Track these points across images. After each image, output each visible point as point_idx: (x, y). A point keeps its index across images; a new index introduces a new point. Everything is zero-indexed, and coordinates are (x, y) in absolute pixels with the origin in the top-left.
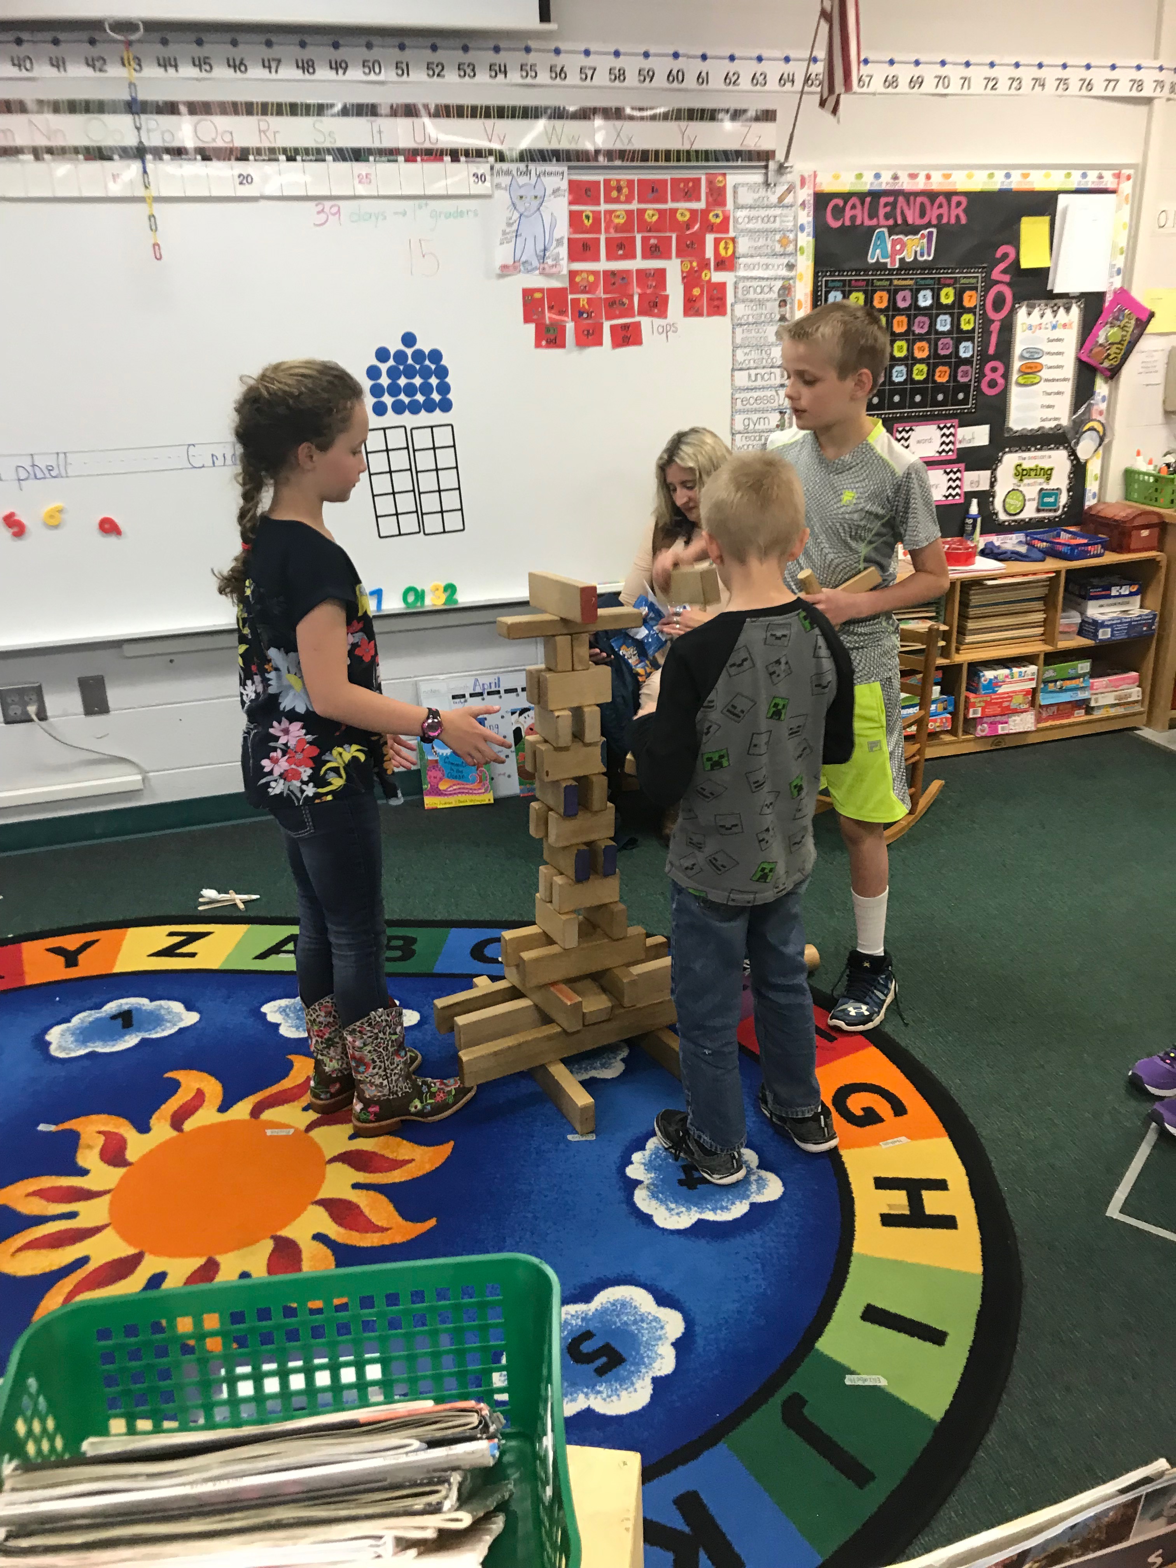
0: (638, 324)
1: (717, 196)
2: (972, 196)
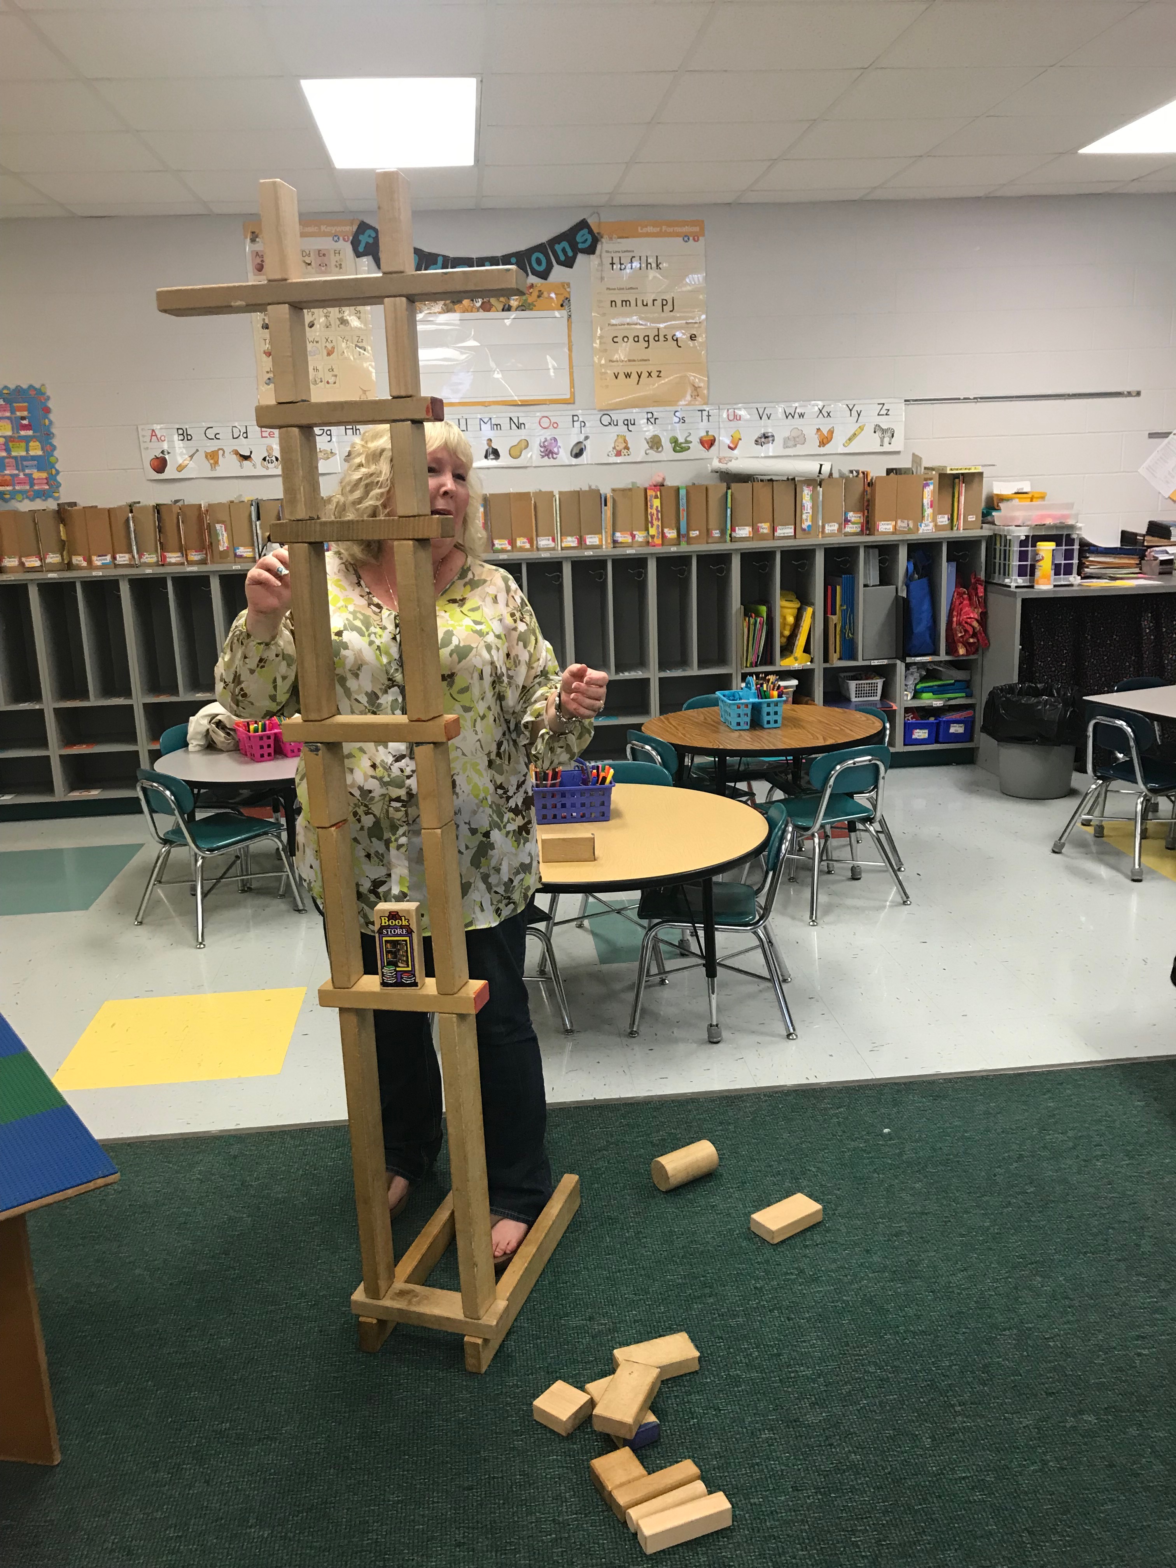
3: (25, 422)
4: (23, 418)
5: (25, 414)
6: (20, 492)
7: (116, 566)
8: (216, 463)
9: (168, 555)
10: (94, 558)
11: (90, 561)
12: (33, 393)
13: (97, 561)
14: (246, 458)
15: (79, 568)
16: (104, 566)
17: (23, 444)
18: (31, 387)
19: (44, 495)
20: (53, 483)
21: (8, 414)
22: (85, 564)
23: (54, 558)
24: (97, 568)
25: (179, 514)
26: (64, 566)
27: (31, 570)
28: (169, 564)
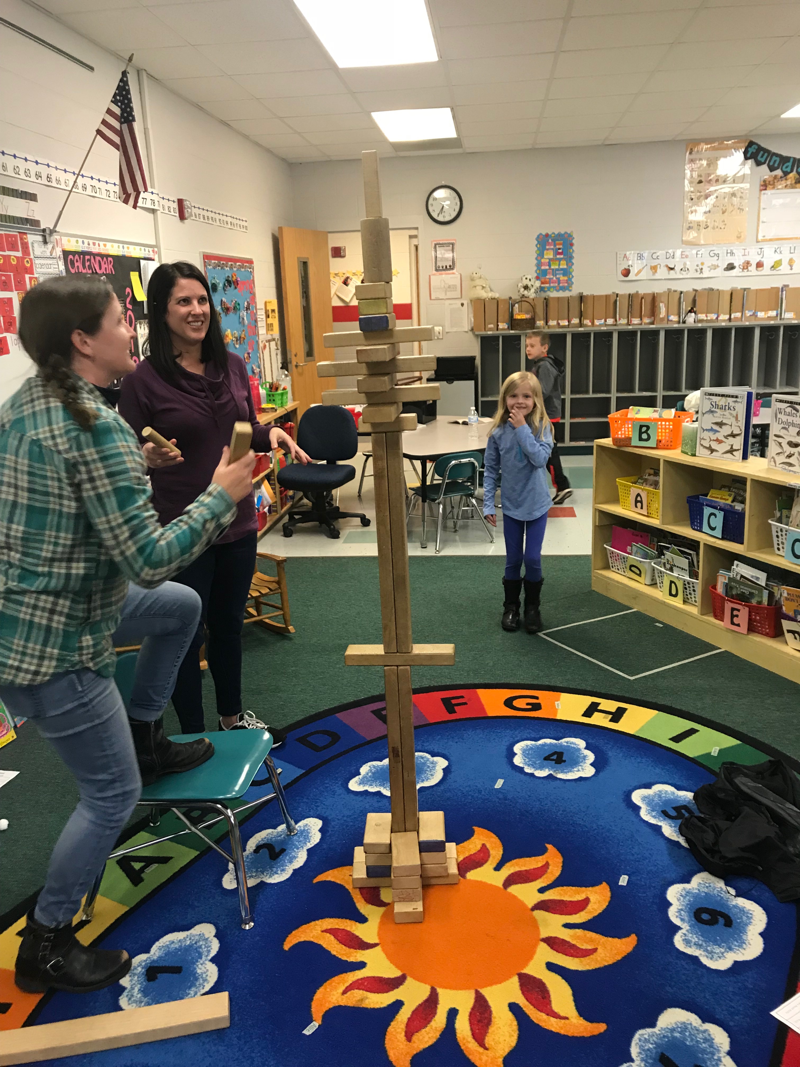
0: (5, 337)
1: (25, 247)
2: (115, 258)
3: (560, 251)
4: (559, 249)
5: (561, 247)
6: (553, 287)
7: (606, 325)
8: (656, 271)
9: (633, 319)
10: (596, 321)
11: (593, 323)
12: (566, 236)
13: (597, 322)
14: (672, 269)
15: (586, 326)
16: (600, 325)
17: (557, 262)
18: (566, 233)
19: (563, 289)
20: (570, 283)
21: (552, 247)
22: (590, 324)
23: (575, 321)
24: (597, 326)
25: (642, 298)
26: (581, 325)
27: (564, 327)
28: (634, 324)
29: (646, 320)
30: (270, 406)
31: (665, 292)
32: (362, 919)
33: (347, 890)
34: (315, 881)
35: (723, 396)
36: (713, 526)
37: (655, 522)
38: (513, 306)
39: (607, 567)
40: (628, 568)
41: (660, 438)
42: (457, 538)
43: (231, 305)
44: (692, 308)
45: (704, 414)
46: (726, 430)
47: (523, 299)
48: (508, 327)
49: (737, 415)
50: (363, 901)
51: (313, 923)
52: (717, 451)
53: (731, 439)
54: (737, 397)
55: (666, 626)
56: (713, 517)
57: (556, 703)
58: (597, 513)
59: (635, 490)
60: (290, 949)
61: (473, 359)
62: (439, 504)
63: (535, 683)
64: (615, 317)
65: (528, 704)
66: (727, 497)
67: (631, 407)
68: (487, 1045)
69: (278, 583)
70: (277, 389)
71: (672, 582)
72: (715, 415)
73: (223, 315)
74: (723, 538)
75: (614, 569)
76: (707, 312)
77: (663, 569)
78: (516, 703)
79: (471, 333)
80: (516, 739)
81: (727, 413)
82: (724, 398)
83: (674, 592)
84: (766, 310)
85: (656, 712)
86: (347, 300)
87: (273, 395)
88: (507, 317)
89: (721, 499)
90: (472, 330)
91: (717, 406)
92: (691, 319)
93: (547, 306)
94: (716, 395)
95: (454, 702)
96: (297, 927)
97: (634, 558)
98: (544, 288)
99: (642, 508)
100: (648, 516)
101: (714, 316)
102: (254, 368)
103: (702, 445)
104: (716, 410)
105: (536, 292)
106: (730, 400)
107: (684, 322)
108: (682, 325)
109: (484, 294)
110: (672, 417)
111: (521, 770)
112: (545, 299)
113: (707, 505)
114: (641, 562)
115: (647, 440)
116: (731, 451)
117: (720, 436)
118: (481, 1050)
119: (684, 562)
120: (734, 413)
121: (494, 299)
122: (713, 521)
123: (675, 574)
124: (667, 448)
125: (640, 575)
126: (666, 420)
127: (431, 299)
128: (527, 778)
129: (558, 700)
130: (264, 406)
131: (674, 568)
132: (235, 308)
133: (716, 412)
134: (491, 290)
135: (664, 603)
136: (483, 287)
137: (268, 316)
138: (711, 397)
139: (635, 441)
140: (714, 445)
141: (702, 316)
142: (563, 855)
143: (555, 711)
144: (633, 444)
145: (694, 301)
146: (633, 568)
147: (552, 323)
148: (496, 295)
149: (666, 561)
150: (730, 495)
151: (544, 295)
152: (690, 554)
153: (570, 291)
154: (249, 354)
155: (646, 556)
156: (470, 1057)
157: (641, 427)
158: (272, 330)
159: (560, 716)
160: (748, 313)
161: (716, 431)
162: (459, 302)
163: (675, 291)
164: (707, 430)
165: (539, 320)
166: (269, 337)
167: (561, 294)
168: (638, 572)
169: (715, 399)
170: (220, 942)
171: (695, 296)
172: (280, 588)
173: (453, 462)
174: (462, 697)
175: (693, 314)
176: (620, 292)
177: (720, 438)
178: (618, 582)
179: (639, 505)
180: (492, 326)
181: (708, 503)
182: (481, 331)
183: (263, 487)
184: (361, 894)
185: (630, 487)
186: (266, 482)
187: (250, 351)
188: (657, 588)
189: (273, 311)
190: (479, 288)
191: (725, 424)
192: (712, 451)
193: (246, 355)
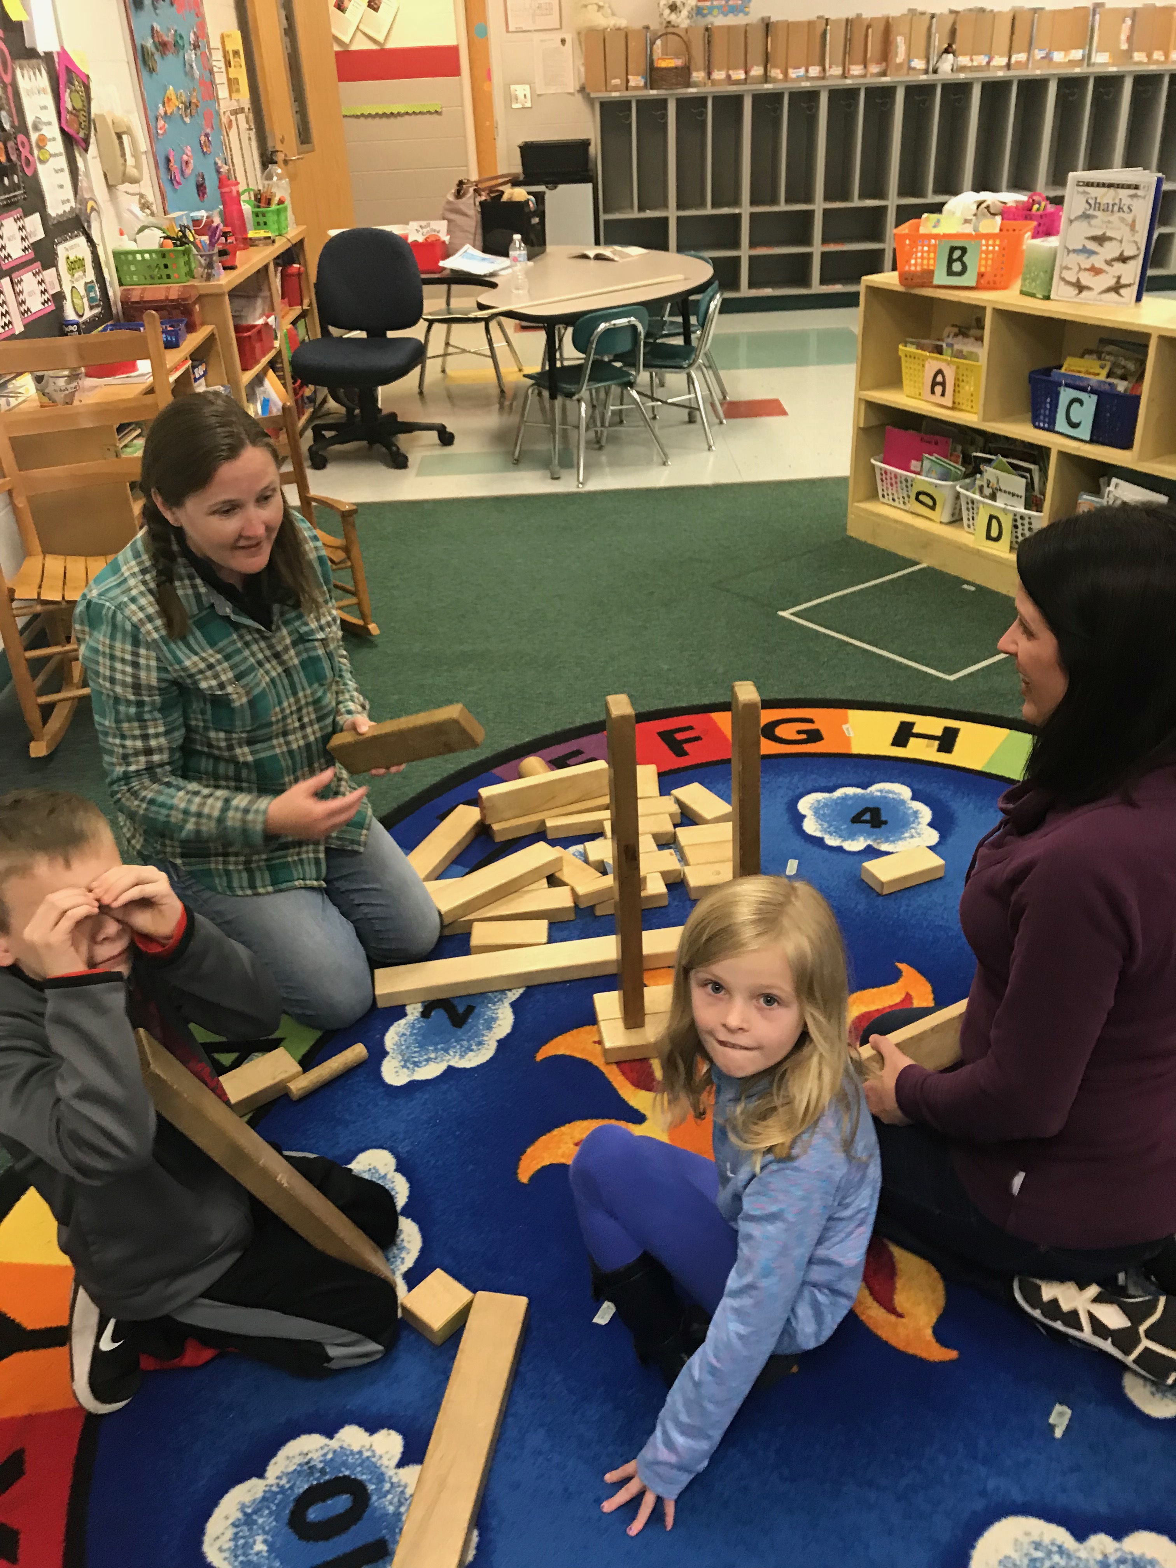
6: (718, 7)
7: (808, 79)
9: (853, 67)
10: (790, 71)
11: (786, 74)
13: (793, 74)
15: (775, 80)
16: (799, 79)
19: (735, 10)
22: (781, 76)
23: (757, 71)
24: (793, 80)
25: (868, 27)
26: (766, 78)
27: (737, 82)
28: (854, 77)
29: (874, 69)
30: (262, 234)
31: (903, 15)
32: (638, 1118)
33: (596, 1068)
34: (540, 1057)
35: (1111, 186)
36: (1075, 419)
37: (970, 418)
38: (653, 43)
39: (873, 495)
40: (913, 496)
41: (983, 269)
42: (604, 459)
43: (169, 38)
44: (950, 45)
45: (1071, 221)
46: (1110, 250)
47: (670, 30)
48: (646, 83)
49: (1134, 221)
50: (629, 1085)
51: (556, 1132)
52: (1088, 288)
53: (1118, 266)
54: (1136, 187)
55: (981, 589)
56: (1076, 405)
57: (844, 727)
58: (863, 407)
59: (933, 363)
60: (532, 1179)
61: (586, 144)
62: (579, 401)
63: (801, 696)
64: (822, 64)
65: (799, 732)
66: (1098, 370)
67: (925, 215)
68: (899, 1309)
69: (347, 549)
70: (269, 202)
71: (991, 517)
72: (1093, 222)
73: (157, 56)
74: (1092, 441)
75: (885, 500)
76: (974, 52)
77: (977, 497)
78: (780, 731)
79: (579, 97)
80: (797, 792)
81: (1115, 217)
82: (1112, 191)
83: (994, 533)
84: (1066, 49)
85: (1006, 731)
86: (346, 39)
87: (264, 215)
88: (643, 65)
89: (1088, 373)
90: (582, 90)
91: (1098, 206)
92: (947, 64)
93: (709, 42)
94: (1099, 185)
95: (679, 736)
96: (532, 1141)
97: (926, 481)
98: (703, 9)
99: (943, 395)
100: (953, 408)
101: (982, 60)
102: (220, 163)
103: (1063, 279)
104: (1096, 213)
105: (690, 17)
106: (1124, 193)
107: (935, 71)
108: (931, 77)
109: (602, 21)
110: (997, 230)
111: (819, 842)
112: (707, 29)
113: (1067, 385)
114: (936, 486)
115: (961, 273)
116: (1117, 288)
117: (1098, 262)
118: (893, 1318)
119: (1018, 484)
120: (1129, 218)
121: (619, 29)
122: (1077, 413)
123: (999, 504)
124: (992, 286)
125: (933, 508)
126: (988, 236)
127: (508, 31)
128: (833, 855)
129: (846, 722)
130: (251, 234)
131: (999, 494)
132: (176, 44)
133: (1095, 217)
134: (613, 14)
135: (978, 553)
136: (600, 8)
137: (228, 64)
138: (1089, 189)
139: (940, 277)
140: (1086, 279)
141: (964, 60)
142: (929, 980)
143: (848, 740)
144: (936, 282)
145: (953, 32)
146: (922, 497)
147: (719, 75)
148: (623, 23)
149: (985, 484)
150: (1102, 367)
151: (703, 22)
152: (1029, 471)
153: (747, 14)
154: (207, 135)
155: (946, 476)
156: (879, 1333)
157: (953, 249)
158: (238, 91)
159: (857, 748)
160: (1038, 54)
161: (1092, 253)
162: (558, 36)
163: (923, 14)
164: (1074, 251)
165: (697, 70)
166: (234, 106)
167: (731, 20)
168: (930, 503)
169: (1094, 191)
170: (409, 1180)
171: (954, 23)
172: (349, 558)
173: (603, 326)
174: (691, 728)
175: (951, 56)
176: (832, 15)
177: (1097, 265)
178: (896, 521)
179: (939, 389)
180: (616, 81)
181: (1069, 381)
182: (600, 91)
183: (267, 383)
184: (624, 1073)
185: (927, 358)
186: (271, 372)
187: (208, 131)
188: (962, 527)
189: (236, 53)
190: (593, 8)
191: (1110, 239)
192: (1081, 288)
193: (203, 138)
